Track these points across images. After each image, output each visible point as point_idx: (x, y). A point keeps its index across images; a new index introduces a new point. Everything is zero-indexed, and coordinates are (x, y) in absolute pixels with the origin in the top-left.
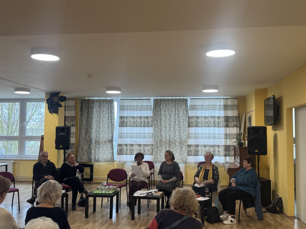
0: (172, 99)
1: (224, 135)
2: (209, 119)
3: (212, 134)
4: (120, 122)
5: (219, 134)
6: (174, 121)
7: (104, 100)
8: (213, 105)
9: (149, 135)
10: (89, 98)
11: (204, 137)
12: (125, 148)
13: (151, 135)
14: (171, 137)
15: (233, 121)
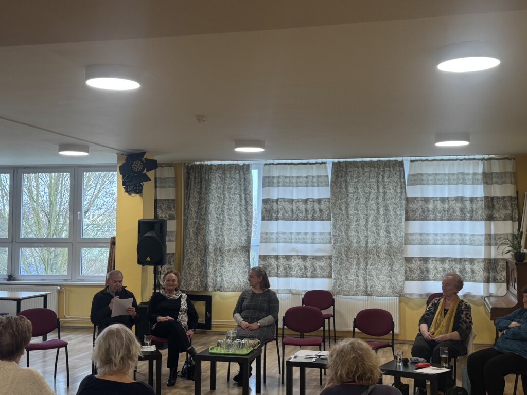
0: (371, 162)
1: (484, 238)
2: (451, 202)
3: (459, 236)
4: (264, 210)
5: (473, 235)
6: (375, 207)
7: (231, 167)
8: (458, 174)
9: (323, 237)
10: (202, 163)
11: (439, 242)
12: (274, 263)
13: (328, 236)
14: (370, 241)
15: (505, 207)
